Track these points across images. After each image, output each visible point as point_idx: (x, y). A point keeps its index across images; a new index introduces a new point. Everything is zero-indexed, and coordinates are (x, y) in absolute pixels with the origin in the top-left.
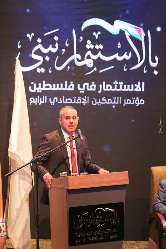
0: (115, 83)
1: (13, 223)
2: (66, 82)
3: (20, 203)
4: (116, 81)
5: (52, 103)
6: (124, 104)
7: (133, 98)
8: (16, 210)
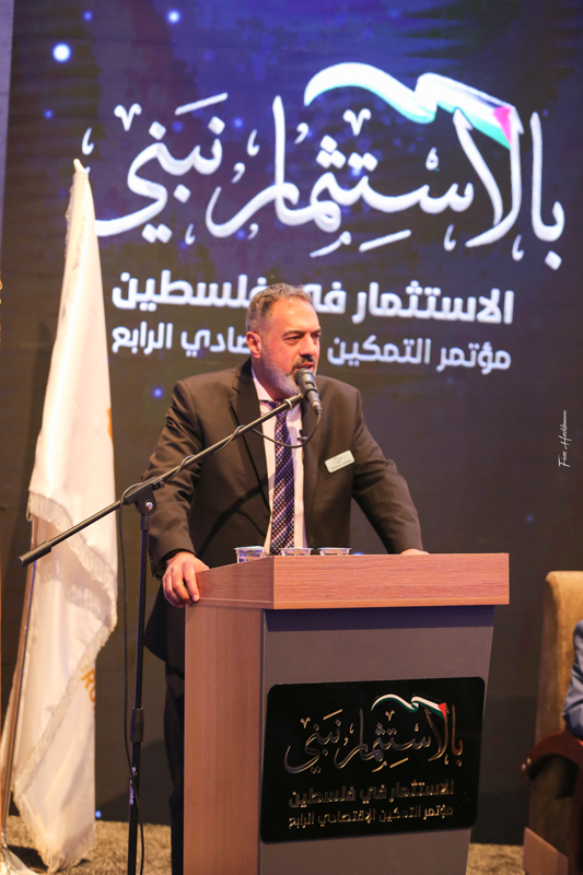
0: (414, 288)
1: (36, 757)
2: (243, 280)
3: (63, 689)
4: (415, 283)
5: (192, 350)
6: (439, 363)
7: (471, 346)
8: (49, 709)
